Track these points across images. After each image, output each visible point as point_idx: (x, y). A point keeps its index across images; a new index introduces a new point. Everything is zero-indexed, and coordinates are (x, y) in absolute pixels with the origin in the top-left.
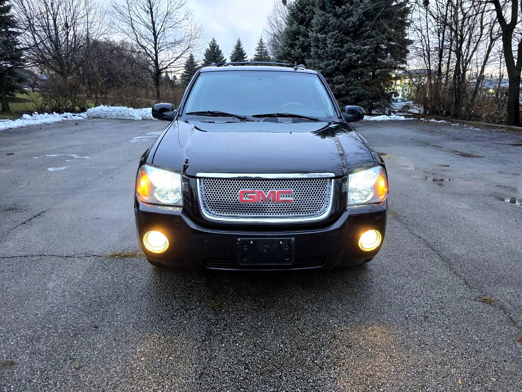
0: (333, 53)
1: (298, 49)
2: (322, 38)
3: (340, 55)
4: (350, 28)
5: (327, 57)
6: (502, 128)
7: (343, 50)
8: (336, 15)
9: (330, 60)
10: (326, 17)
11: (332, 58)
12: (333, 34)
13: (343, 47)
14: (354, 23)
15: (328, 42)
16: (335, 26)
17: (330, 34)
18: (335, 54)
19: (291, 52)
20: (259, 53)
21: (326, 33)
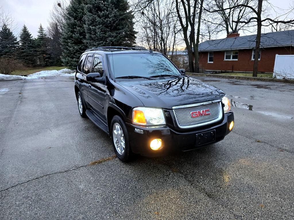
0: (101, 37)
1: (77, 34)
2: (93, 28)
3: (105, 39)
4: (108, 24)
5: (98, 39)
6: (190, 74)
7: (107, 36)
8: (99, 16)
9: (100, 41)
10: (93, 17)
11: (100, 40)
12: (99, 27)
13: (106, 34)
14: (110, 21)
15: (97, 31)
16: (99, 22)
17: (98, 27)
18: (102, 38)
19: (72, 35)
20: (41, 34)
21: (94, 26)
